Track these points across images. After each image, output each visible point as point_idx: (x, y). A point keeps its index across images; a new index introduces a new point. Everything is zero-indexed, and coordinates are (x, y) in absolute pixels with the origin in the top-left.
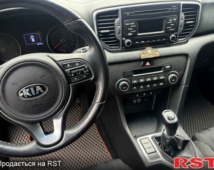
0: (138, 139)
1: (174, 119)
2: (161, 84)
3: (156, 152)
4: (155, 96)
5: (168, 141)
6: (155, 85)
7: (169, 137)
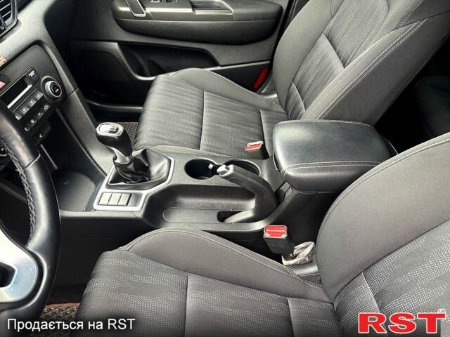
0: (95, 206)
1: (117, 129)
2: (46, 107)
3: (131, 195)
4: (41, 145)
5: (131, 167)
6: (39, 114)
7: (127, 159)
